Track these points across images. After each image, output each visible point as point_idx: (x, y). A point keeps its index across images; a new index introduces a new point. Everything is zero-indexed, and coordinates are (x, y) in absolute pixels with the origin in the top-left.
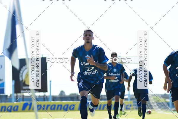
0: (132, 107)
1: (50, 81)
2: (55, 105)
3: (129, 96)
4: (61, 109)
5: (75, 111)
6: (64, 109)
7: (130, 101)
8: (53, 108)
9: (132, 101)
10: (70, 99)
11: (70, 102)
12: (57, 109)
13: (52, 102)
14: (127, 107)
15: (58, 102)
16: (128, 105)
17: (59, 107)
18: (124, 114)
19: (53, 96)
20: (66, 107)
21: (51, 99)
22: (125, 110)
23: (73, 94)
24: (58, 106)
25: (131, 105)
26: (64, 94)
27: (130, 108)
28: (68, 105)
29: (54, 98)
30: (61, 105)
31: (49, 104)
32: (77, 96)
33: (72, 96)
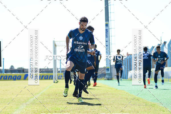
0: (63, 77)
1: (3, 59)
2: (7, 76)
3: (60, 70)
4: (11, 79)
5: (22, 80)
6: (13, 79)
7: (61, 73)
8: (6, 78)
9: (63, 73)
10: (17, 72)
11: (18, 74)
12: (9, 79)
13: (5, 74)
14: (59, 77)
15: (9, 74)
16: (60, 76)
17: (10, 78)
18: (57, 83)
19: (5, 69)
20: (15, 77)
21: (4, 72)
22: (57, 79)
23: (20, 68)
24: (9, 76)
25: (62, 76)
26: (13, 68)
27: (61, 78)
28: (16, 76)
29: (6, 71)
30: (11, 76)
31: (2, 75)
32: (23, 69)
33: (19, 69)
